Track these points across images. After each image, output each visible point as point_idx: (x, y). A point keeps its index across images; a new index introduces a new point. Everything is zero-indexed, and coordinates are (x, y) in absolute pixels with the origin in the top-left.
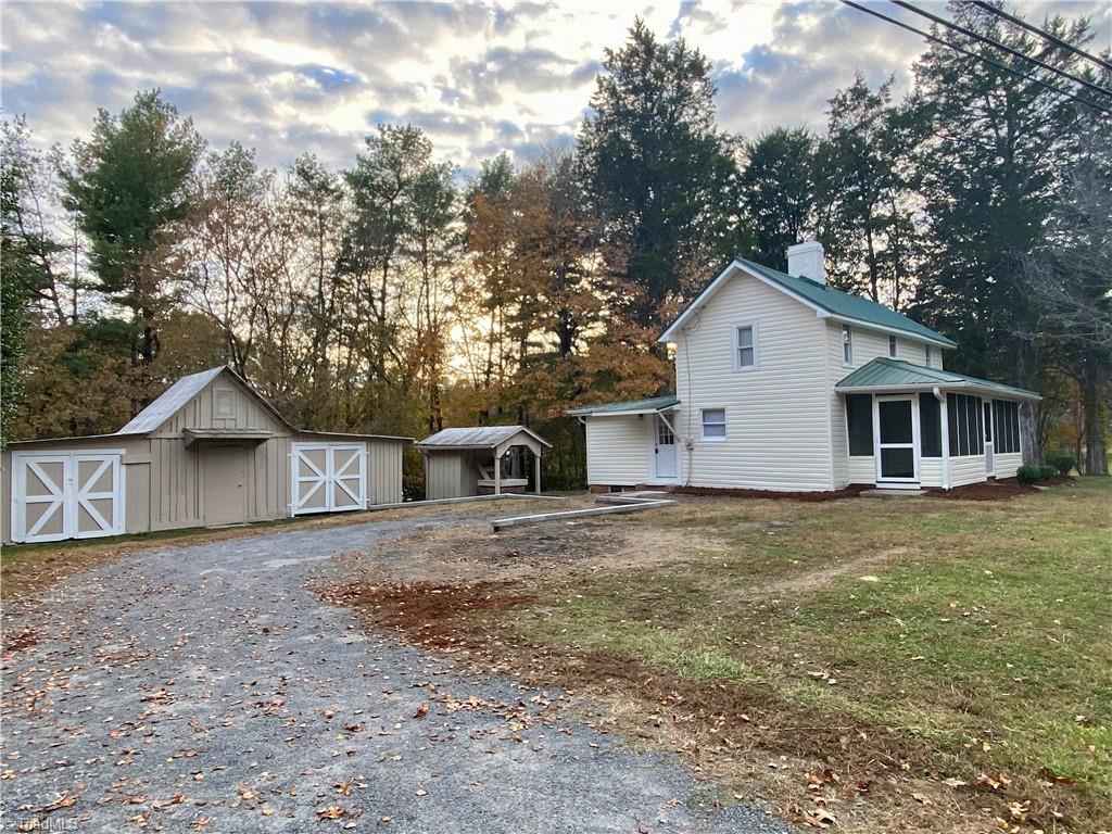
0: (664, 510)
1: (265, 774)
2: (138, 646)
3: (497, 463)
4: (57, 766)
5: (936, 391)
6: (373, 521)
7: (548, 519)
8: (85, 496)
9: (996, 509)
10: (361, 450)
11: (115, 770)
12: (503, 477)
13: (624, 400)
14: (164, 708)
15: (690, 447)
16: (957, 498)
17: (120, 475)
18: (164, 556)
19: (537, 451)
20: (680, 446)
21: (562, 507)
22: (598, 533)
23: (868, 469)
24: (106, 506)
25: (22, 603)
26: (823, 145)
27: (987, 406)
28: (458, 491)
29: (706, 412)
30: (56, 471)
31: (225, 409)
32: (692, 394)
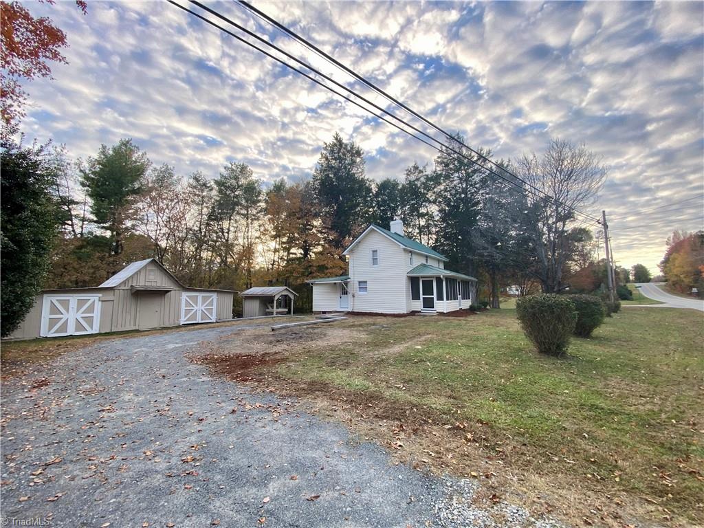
0: (343, 321)
1: (158, 443)
2: (100, 385)
3: (275, 302)
4: (53, 443)
5: (441, 276)
6: (218, 327)
7: (295, 325)
8: (79, 316)
9: (462, 320)
10: (215, 296)
11: (82, 444)
12: (277, 308)
13: (328, 277)
14: (110, 414)
15: (353, 296)
16: (449, 316)
17: (98, 306)
18: (117, 343)
19: (292, 297)
20: (350, 296)
21: (302, 320)
22: (316, 331)
23: (418, 305)
24: (90, 321)
25: (42, 366)
26: (403, 186)
27: (459, 283)
28: (257, 314)
29: (360, 282)
30: (66, 304)
31: (152, 277)
32: (354, 275)
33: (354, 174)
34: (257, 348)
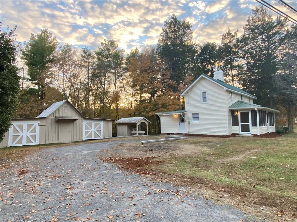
0: (185, 139)
1: (112, 211)
2: (57, 173)
3: (137, 127)
4: (48, 208)
5: (256, 109)
6: (107, 141)
7: (155, 141)
8: (28, 134)
10: (102, 123)
11: (66, 209)
12: (138, 131)
13: (170, 111)
14: (73, 191)
15: (189, 123)
16: (262, 137)
17: (38, 128)
18: (53, 150)
19: (147, 124)
20: (186, 123)
21: (156, 138)
22: (170, 145)
23: (237, 130)
24: (34, 137)
25: (18, 162)
26: (220, 47)
27: (267, 113)
28: (126, 134)
29: (193, 114)
30: (21, 127)
31: (66, 111)
32: (189, 110)
33: (185, 41)
34: (140, 154)
